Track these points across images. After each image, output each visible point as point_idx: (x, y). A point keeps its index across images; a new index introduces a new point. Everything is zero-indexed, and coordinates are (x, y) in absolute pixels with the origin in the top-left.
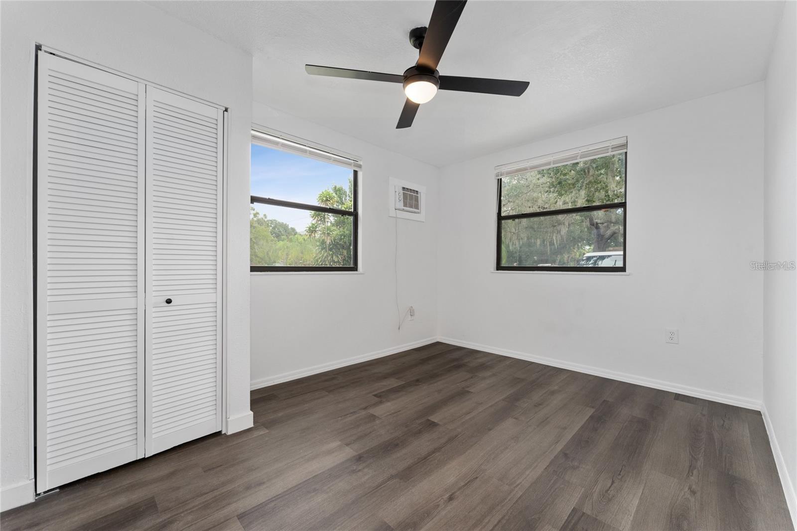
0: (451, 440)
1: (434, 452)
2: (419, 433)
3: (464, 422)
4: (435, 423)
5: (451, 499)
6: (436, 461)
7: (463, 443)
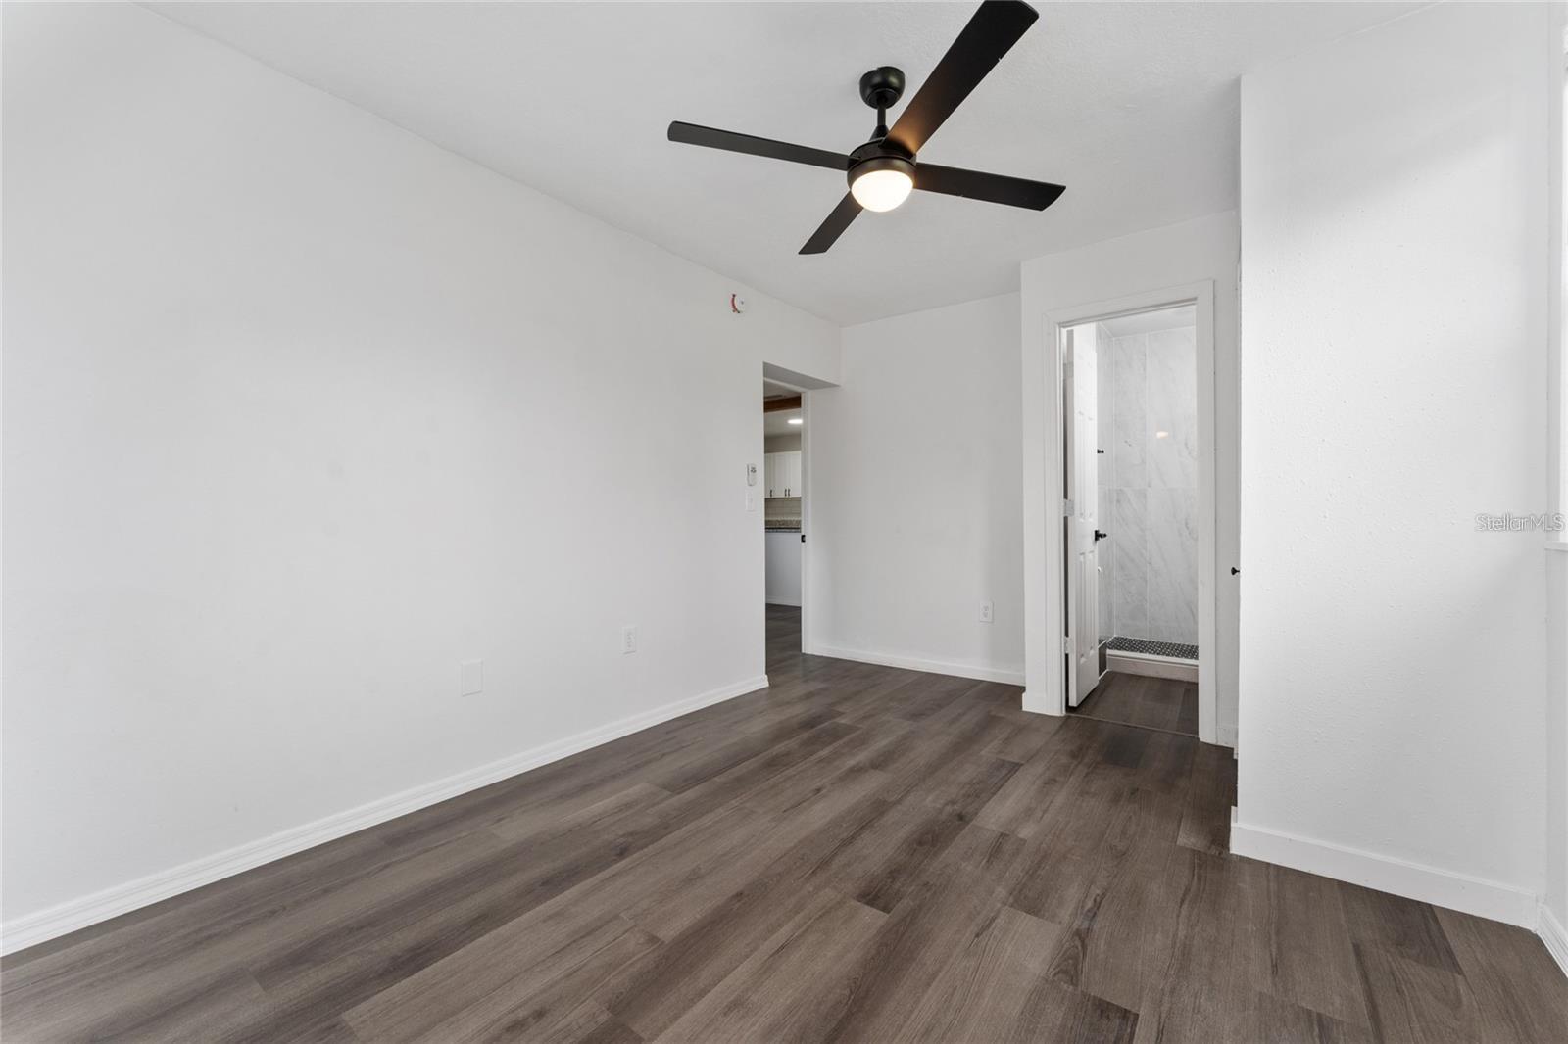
0: (824, 863)
1: (851, 840)
2: (893, 873)
3: (797, 912)
4: (868, 903)
5: (819, 790)
6: (844, 825)
7: (802, 859)
